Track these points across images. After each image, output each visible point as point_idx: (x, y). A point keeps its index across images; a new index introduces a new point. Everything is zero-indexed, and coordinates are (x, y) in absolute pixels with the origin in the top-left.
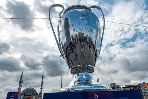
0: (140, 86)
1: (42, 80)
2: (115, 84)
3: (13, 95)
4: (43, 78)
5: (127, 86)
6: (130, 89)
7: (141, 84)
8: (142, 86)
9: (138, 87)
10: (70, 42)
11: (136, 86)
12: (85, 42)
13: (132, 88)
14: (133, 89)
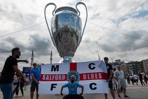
0: (142, 63)
1: (51, 57)
2: (120, 60)
3: (27, 69)
4: (51, 55)
5: (130, 62)
6: (133, 65)
7: (145, 60)
8: (145, 63)
9: (140, 63)
10: (58, 33)
11: (139, 63)
12: (69, 32)
13: (134, 64)
14: (136, 65)
